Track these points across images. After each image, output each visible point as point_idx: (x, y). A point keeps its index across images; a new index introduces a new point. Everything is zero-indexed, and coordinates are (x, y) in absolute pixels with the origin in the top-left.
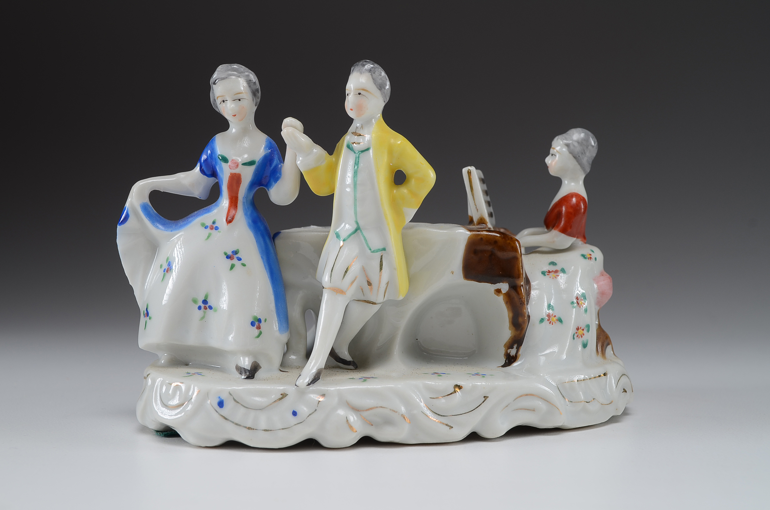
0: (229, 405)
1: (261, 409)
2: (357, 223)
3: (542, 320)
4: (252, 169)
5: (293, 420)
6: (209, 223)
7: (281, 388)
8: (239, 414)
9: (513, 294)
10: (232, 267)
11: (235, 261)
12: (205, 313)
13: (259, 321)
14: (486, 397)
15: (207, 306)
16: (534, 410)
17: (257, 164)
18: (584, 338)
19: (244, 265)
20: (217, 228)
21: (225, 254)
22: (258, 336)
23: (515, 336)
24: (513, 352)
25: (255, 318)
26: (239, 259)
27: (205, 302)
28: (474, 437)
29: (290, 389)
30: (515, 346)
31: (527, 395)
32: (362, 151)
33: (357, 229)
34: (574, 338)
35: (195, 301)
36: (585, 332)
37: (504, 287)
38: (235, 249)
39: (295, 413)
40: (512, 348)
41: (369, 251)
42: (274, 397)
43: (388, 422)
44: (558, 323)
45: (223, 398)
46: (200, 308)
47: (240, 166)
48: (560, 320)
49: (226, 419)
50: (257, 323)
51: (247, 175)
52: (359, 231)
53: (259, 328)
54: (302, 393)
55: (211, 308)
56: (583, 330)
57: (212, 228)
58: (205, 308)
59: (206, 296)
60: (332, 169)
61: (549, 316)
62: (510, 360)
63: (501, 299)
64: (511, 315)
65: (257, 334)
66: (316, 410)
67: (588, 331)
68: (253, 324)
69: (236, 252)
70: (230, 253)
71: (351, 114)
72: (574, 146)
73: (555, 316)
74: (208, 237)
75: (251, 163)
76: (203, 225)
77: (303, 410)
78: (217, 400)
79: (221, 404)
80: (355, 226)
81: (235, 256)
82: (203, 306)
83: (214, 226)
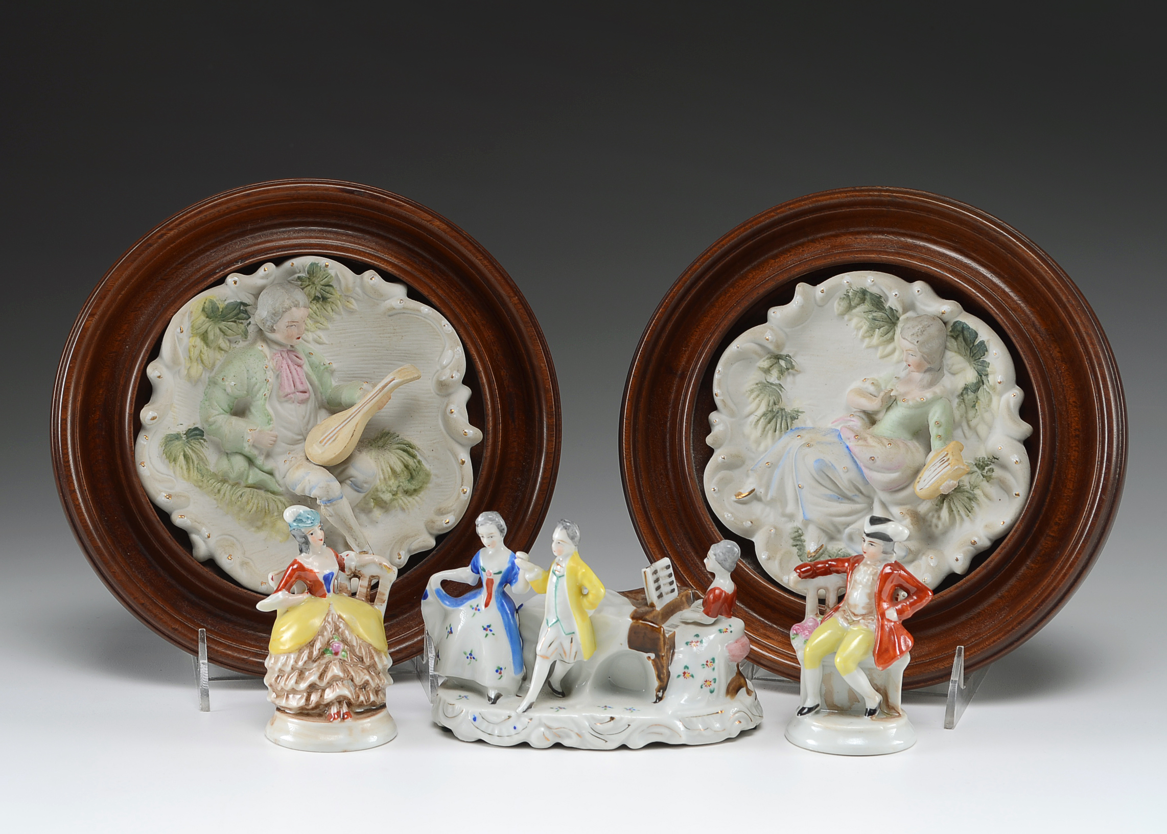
0: (479, 720)
1: (497, 724)
2: (557, 617)
3: (679, 676)
4: (500, 575)
5: (513, 731)
6: (475, 606)
7: (508, 713)
8: (484, 725)
9: (657, 660)
10: (487, 635)
11: (488, 632)
12: (471, 661)
13: (501, 669)
14: (629, 725)
15: (472, 657)
16: (662, 734)
17: (503, 572)
18: (712, 687)
19: (493, 634)
20: (479, 610)
21: (483, 627)
22: (500, 679)
23: (660, 685)
24: (660, 694)
25: (499, 667)
26: (491, 631)
27: (471, 654)
28: (624, 747)
29: (513, 714)
30: (661, 691)
31: (656, 725)
32: (560, 577)
33: (558, 621)
34: (702, 687)
35: (465, 653)
36: (712, 683)
37: (653, 656)
38: (489, 624)
39: (515, 728)
40: (660, 692)
41: (564, 634)
42: (503, 718)
43: (569, 736)
44: (691, 678)
45: (476, 716)
46: (468, 658)
47: (492, 575)
48: (692, 676)
49: (478, 728)
50: (499, 671)
51: (497, 580)
52: (558, 622)
53: (500, 673)
54: (519, 716)
55: (474, 658)
56: (711, 682)
57: (476, 609)
58: (471, 658)
59: (471, 651)
60: (546, 580)
61: (684, 673)
62: (660, 699)
63: (650, 662)
64: (657, 673)
65: (499, 677)
66: (526, 727)
67: (715, 682)
68: (497, 671)
69: (489, 626)
70: (486, 627)
71: (555, 554)
72: (719, 555)
73: (689, 673)
74: (474, 615)
75: (500, 573)
76: (471, 606)
77: (519, 727)
78: (473, 717)
79: (475, 719)
80: (557, 619)
81: (489, 629)
82: (469, 656)
83: (478, 608)
